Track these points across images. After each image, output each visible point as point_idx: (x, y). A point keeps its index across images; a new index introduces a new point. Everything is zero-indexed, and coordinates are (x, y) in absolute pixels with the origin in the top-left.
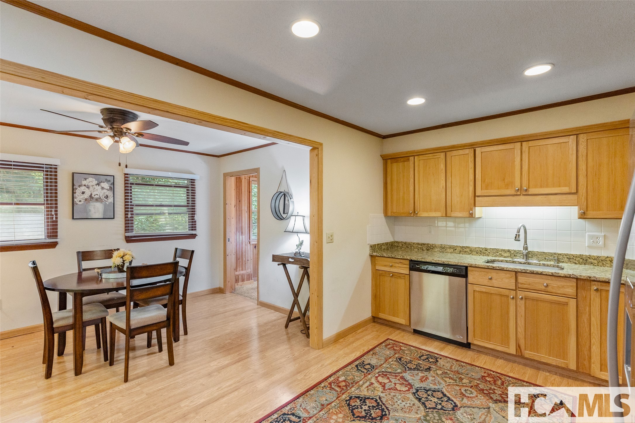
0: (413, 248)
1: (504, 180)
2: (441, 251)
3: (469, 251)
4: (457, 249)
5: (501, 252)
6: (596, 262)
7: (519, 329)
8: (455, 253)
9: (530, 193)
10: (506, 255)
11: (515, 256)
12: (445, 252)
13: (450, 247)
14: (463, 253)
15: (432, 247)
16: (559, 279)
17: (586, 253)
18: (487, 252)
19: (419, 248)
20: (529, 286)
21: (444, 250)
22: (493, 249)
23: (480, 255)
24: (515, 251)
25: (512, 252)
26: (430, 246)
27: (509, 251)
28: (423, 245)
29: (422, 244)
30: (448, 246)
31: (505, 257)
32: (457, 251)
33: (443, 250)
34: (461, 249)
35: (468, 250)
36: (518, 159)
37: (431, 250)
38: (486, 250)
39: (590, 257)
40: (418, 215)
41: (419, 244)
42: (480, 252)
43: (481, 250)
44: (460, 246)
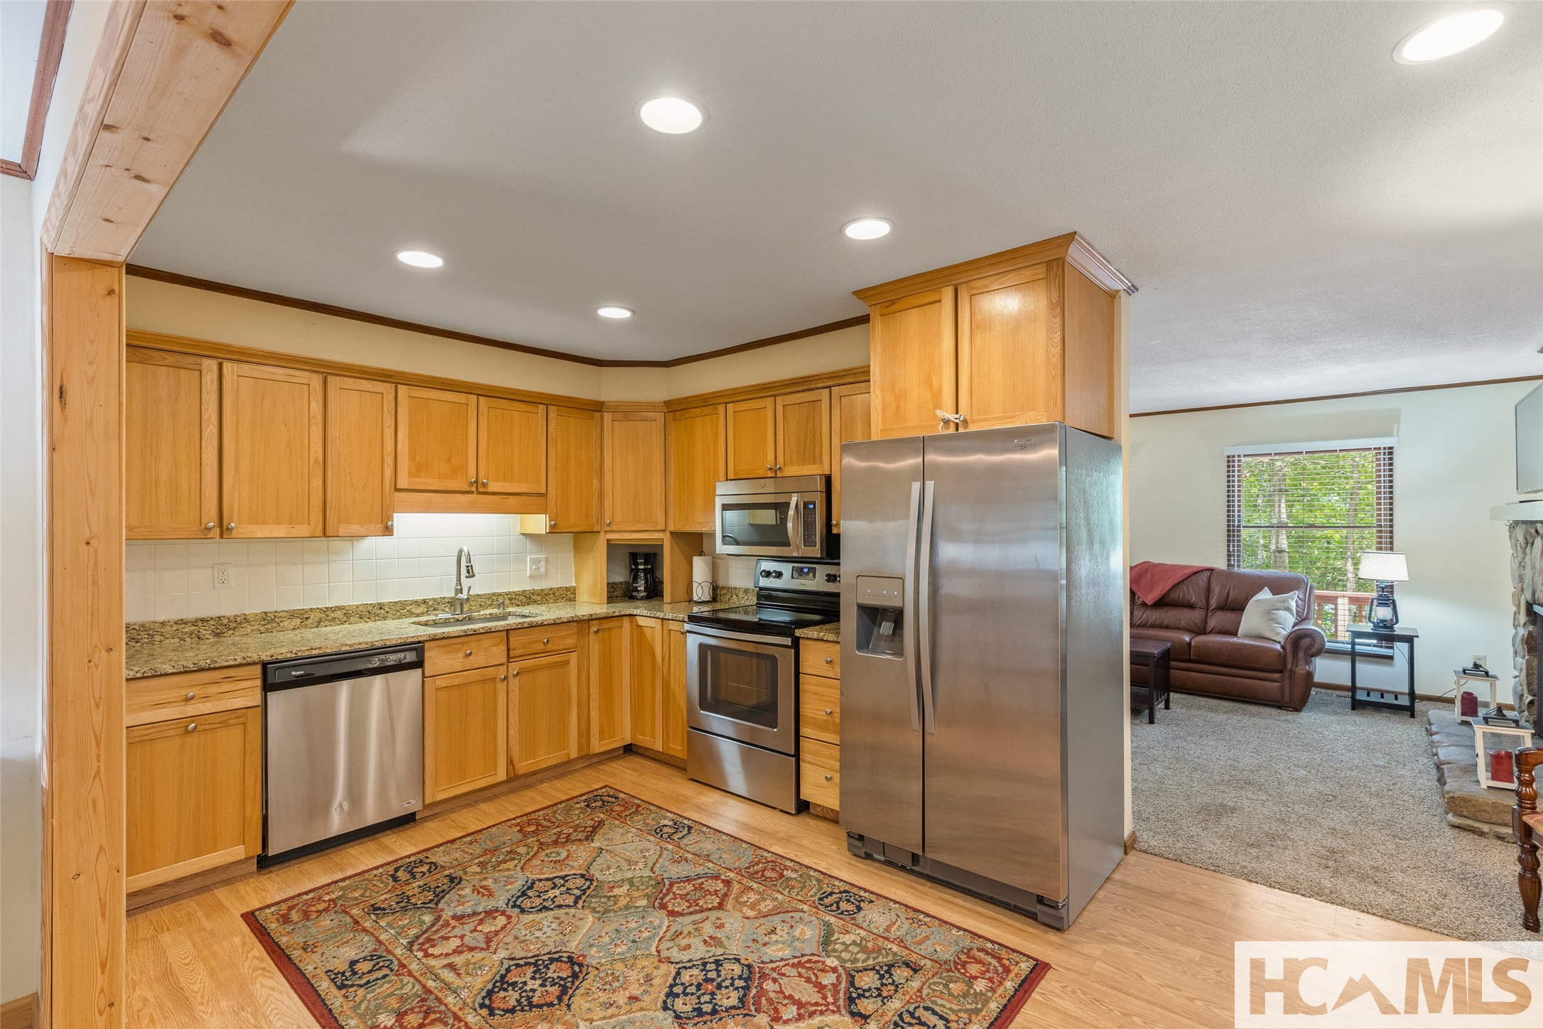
0: (157, 638)
1: (449, 460)
2: (263, 629)
3: (341, 617)
4: (312, 617)
5: (410, 607)
6: (539, 598)
7: (511, 732)
8: (306, 626)
9: (490, 490)
10: (419, 611)
11: (435, 610)
12: (277, 631)
13: (292, 614)
14: (327, 623)
15: (233, 625)
16: (563, 626)
17: (528, 586)
18: (383, 611)
19: (187, 633)
20: (524, 650)
21: (275, 625)
22: (395, 602)
23: (368, 620)
24: (434, 600)
25: (430, 603)
26: (225, 621)
27: (425, 602)
28: (200, 624)
29: (195, 622)
30: (284, 614)
31: (418, 615)
32: (310, 621)
33: (269, 626)
34: (323, 615)
35: (339, 614)
36: (473, 426)
37: (231, 632)
38: (381, 608)
39: (533, 592)
40: (234, 534)
41: (185, 623)
42: (367, 614)
43: (370, 608)
44: (319, 607)
